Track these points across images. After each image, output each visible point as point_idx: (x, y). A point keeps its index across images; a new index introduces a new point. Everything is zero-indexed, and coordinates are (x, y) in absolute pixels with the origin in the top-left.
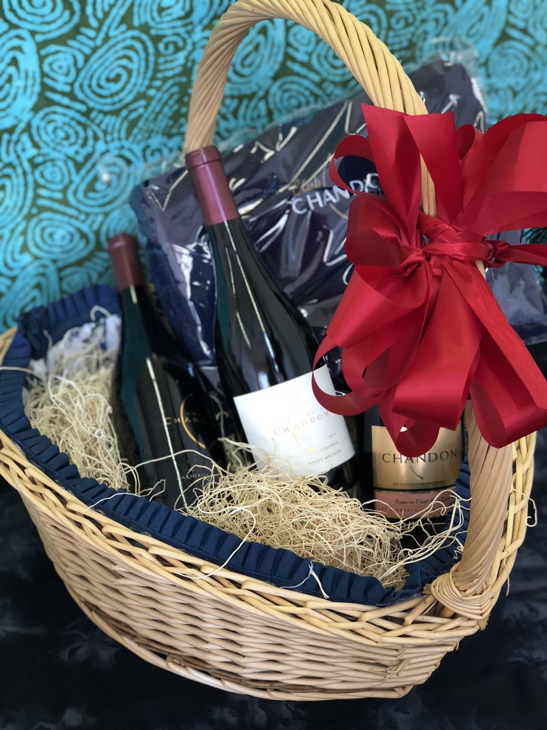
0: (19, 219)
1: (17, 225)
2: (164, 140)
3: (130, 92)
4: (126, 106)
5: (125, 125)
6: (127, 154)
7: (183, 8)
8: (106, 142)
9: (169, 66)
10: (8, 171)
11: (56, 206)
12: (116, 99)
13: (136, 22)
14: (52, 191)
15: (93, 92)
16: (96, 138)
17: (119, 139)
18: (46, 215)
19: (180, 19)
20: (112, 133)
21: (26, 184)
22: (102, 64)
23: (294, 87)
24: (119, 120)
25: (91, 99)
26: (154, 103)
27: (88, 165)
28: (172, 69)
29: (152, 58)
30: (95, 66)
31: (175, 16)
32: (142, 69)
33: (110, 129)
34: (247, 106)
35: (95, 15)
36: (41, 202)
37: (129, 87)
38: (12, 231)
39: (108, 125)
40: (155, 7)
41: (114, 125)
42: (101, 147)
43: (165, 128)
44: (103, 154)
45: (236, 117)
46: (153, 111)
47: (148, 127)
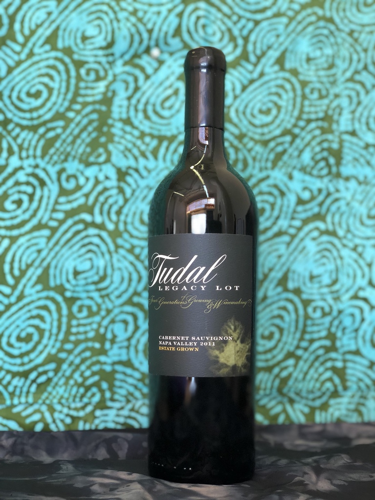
2: (81, 167)
3: (50, 109)
4: (44, 123)
5: (42, 143)
6: (42, 175)
7: (105, 39)
8: (21, 158)
9: (89, 92)
12: (35, 115)
13: (60, 45)
15: (13, 103)
16: (11, 152)
17: (35, 157)
19: (101, 48)
20: (28, 150)
22: (24, 78)
24: (37, 137)
25: (10, 111)
26: (72, 125)
28: (93, 95)
29: (73, 81)
30: (17, 79)
31: (97, 45)
32: (63, 90)
33: (26, 145)
34: (167, 149)
35: (22, 31)
37: (49, 105)
39: (24, 140)
40: (79, 35)
41: (30, 141)
42: (14, 162)
43: (82, 155)
44: (16, 170)
45: (156, 157)
46: (71, 133)
47: (65, 149)
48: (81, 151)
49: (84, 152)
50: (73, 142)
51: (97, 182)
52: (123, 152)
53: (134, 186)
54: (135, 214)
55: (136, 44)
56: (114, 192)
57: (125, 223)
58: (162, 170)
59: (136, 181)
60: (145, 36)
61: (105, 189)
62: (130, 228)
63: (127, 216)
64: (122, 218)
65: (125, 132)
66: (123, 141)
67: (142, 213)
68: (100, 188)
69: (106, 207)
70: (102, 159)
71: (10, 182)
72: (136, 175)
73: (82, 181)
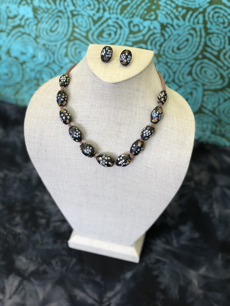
0: (65, 39)
1: (64, 42)
2: (141, 21)
5: (120, 7)
6: (120, 23)
8: (110, 13)
10: (60, 14)
11: (83, 39)
14: (81, 31)
17: (117, 14)
18: (77, 42)
20: (113, 9)
21: (69, 23)
23: (222, 12)
24: (117, 4)
27: (100, 23)
33: (112, 7)
34: (192, 15)
36: (76, 35)
38: (61, 44)
39: (111, 4)
41: (114, 5)
42: (107, 15)
43: (142, 14)
44: (107, 19)
45: (184, 19)
46: (136, 3)
47: (132, 11)
48: (141, 12)
49: (143, 13)
50: (137, 8)
51: (149, 29)
52: (165, 15)
53: (170, 33)
54: (169, 47)
56: (159, 35)
57: (164, 51)
58: (187, 27)
59: (171, 31)
61: (154, 34)
62: (166, 53)
63: (165, 48)
64: (162, 48)
65: (167, 4)
66: (165, 9)
67: (173, 47)
68: (151, 32)
69: (154, 43)
70: (153, 17)
71: (105, 25)
72: (171, 28)
73: (141, 28)
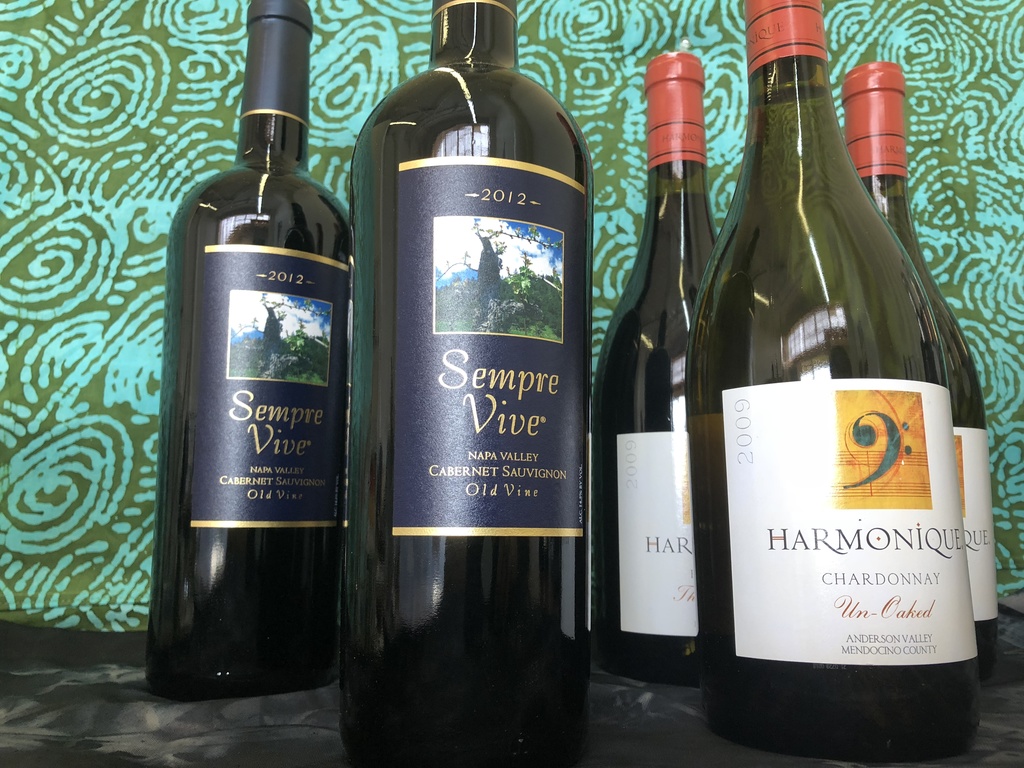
55: (653, 35)
60: (667, 22)
